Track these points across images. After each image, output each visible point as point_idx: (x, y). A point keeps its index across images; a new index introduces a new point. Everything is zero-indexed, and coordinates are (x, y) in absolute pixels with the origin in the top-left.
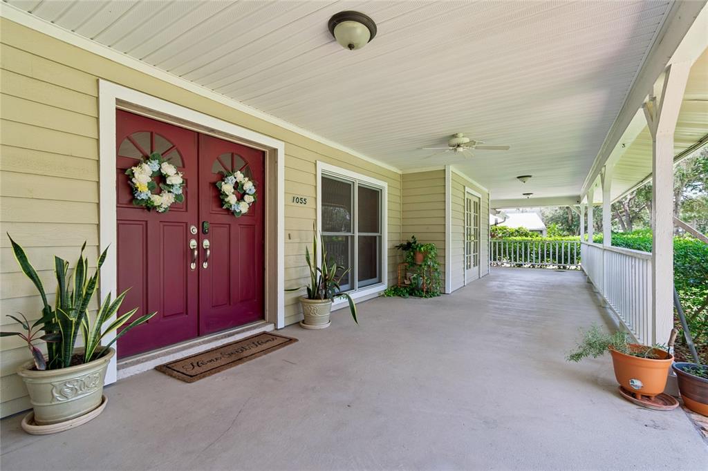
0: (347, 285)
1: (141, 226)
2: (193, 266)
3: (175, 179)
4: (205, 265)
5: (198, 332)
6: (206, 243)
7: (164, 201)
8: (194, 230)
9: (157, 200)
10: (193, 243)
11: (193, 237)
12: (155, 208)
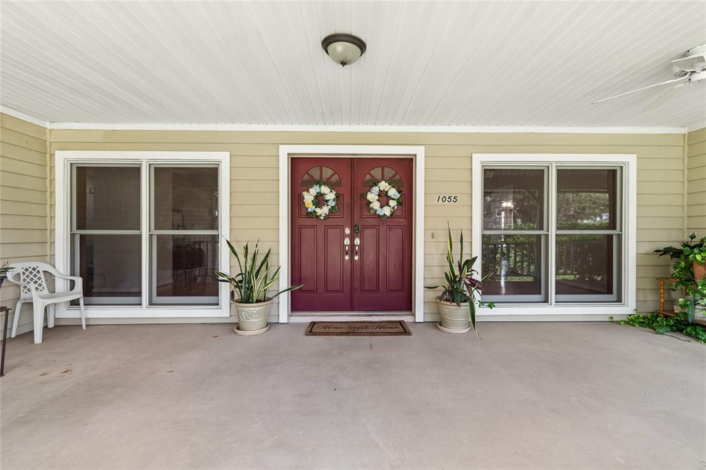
0: (539, 296)
1: (312, 229)
2: (347, 258)
3: (330, 196)
4: (356, 258)
5: (351, 308)
6: (357, 241)
7: (323, 211)
8: (347, 231)
9: (319, 211)
10: (347, 241)
11: (347, 236)
12: (317, 217)
